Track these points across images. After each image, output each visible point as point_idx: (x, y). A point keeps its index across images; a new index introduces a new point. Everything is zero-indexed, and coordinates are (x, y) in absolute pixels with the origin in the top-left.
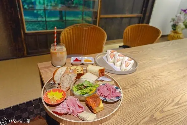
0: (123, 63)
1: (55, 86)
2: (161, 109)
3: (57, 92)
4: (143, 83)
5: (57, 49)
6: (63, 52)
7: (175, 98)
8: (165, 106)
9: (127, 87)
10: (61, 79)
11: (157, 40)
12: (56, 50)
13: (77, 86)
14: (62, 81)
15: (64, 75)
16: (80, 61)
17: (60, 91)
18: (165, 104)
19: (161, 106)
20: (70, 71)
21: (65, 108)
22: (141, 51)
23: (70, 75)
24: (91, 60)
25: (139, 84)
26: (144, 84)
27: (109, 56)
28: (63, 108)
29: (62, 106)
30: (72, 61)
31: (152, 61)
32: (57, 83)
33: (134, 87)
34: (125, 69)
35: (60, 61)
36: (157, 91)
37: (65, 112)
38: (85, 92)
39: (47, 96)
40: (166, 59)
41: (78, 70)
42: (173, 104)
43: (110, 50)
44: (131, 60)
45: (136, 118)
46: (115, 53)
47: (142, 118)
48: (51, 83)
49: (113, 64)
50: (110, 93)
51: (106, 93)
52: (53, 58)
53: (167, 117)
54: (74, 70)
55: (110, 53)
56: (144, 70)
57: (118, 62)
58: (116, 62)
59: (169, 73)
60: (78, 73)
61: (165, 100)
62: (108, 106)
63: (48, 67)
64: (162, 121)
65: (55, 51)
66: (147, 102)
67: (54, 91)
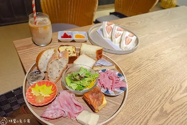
0: (123, 39)
1: (40, 77)
2: (170, 99)
3: (45, 86)
4: (147, 64)
5: (38, 22)
6: (48, 26)
7: (182, 82)
8: (174, 94)
9: (130, 71)
10: (47, 67)
11: (153, 7)
12: (37, 24)
13: (71, 76)
14: (50, 69)
15: (52, 61)
16: (70, 37)
17: (49, 84)
18: (173, 91)
19: (170, 95)
20: (59, 55)
21: (58, 109)
22: (139, 22)
23: (60, 60)
24: (83, 35)
25: (142, 66)
26: (148, 66)
27: (105, 30)
28: (55, 109)
29: (53, 107)
30: (60, 38)
31: (153, 35)
32: (42, 71)
33: (137, 71)
34: (126, 48)
35: (44, 38)
36: (163, 74)
37: (59, 115)
38: (81, 84)
39: (31, 92)
40: (167, 32)
41: (69, 51)
42: (181, 91)
43: (106, 22)
44: (133, 36)
45: (145, 113)
46: (112, 26)
47: (151, 113)
48: (35, 72)
49: (110, 40)
50: (113, 83)
51: (108, 84)
52: (34, 35)
53: (178, 109)
54: (64, 53)
55: (107, 25)
56: (146, 47)
57: (116, 38)
58: (115, 37)
59: (173, 51)
60: (70, 56)
61: (172, 87)
62: (111, 100)
63: (28, 46)
64: (174, 114)
65: (36, 26)
66: (153, 90)
67: (40, 84)
